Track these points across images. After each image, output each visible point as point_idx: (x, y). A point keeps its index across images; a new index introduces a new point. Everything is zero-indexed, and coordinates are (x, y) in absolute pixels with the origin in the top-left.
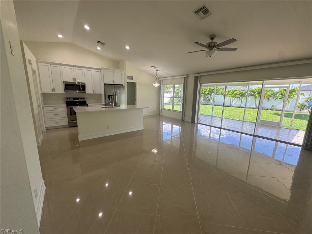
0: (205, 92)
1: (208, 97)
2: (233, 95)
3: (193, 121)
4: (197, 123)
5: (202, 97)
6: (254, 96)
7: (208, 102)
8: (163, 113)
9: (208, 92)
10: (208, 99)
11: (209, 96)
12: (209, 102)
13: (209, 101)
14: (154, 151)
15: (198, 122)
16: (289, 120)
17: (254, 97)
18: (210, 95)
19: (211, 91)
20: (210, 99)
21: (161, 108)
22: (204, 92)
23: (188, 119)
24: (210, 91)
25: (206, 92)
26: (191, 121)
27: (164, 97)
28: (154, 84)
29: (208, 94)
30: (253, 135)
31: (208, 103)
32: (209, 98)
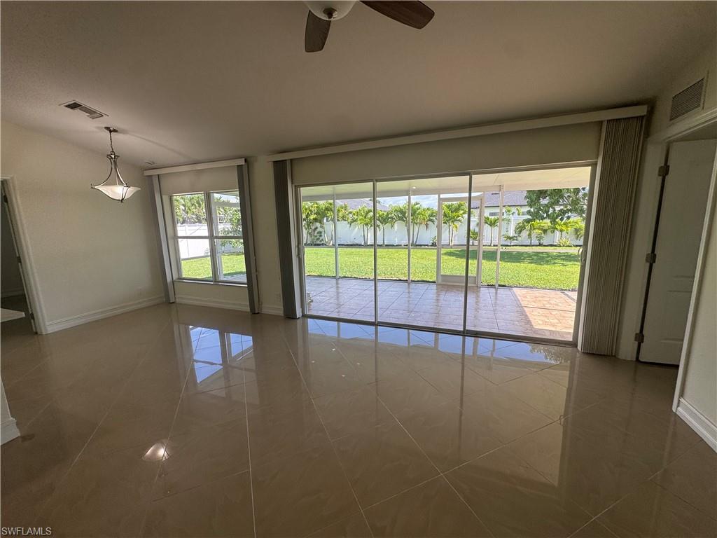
0: (308, 215)
1: (317, 228)
2: (368, 220)
3: (290, 314)
4: (305, 316)
5: (304, 230)
6: (404, 221)
7: (319, 239)
8: (182, 297)
9: (315, 216)
10: (316, 232)
11: (318, 224)
12: (321, 238)
13: (321, 236)
14: (155, 452)
15: (308, 313)
16: (493, 265)
17: (404, 224)
18: (320, 222)
19: (321, 215)
20: (321, 232)
21: (169, 279)
22: (307, 217)
23: (272, 305)
24: (319, 214)
25: (312, 217)
26: (281, 313)
27: (176, 237)
28: (104, 189)
29: (315, 220)
30: (463, 332)
31: (318, 242)
32: (319, 229)
